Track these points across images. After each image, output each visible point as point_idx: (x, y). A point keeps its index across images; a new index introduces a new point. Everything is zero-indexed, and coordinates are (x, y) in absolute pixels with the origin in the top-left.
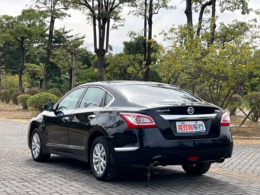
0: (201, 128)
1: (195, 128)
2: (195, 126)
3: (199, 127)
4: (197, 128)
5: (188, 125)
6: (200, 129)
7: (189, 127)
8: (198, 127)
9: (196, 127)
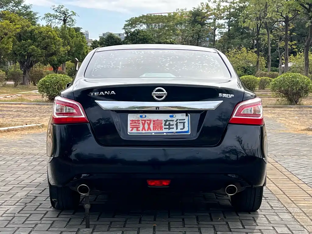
0: (180, 126)
1: (167, 127)
2: (167, 123)
3: (177, 125)
4: (171, 127)
5: (154, 121)
6: (177, 129)
7: (154, 124)
8: (173, 125)
9: (169, 125)
